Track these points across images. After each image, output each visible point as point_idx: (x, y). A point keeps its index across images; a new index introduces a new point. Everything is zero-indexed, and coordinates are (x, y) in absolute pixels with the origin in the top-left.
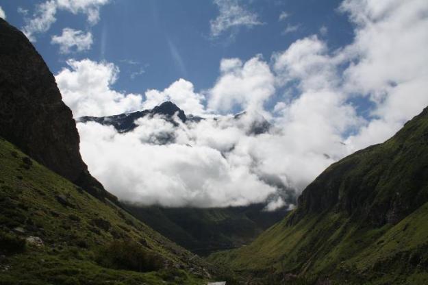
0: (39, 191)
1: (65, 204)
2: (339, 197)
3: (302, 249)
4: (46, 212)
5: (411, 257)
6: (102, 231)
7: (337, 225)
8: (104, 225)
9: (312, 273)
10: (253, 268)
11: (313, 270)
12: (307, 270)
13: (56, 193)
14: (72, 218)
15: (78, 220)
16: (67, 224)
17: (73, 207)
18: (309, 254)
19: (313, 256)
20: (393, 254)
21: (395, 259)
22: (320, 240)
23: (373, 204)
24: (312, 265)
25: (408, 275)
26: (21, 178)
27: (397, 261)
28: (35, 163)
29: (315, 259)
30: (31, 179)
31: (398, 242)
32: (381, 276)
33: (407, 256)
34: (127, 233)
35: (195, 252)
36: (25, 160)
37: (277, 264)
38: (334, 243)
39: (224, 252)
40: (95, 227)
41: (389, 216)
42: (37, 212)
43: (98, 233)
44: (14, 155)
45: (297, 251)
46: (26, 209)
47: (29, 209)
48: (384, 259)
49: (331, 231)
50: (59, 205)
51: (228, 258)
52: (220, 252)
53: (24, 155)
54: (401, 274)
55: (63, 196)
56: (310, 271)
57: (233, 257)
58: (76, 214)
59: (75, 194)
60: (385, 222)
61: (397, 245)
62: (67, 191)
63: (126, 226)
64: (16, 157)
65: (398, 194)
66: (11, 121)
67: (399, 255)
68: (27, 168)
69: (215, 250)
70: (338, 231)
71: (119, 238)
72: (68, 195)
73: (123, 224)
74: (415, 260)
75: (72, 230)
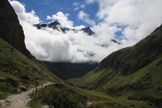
0: (17, 59)
1: (25, 63)
2: (114, 64)
3: (99, 81)
4: (20, 66)
5: (130, 86)
6: (36, 72)
7: (111, 73)
8: (36, 70)
9: (101, 89)
10: (81, 86)
11: (101, 88)
12: (99, 88)
13: (22, 59)
14: (27, 68)
15: (29, 68)
16: (26, 70)
17: (27, 64)
18: (101, 83)
19: (102, 83)
20: (126, 85)
21: (125, 86)
22: (105, 78)
23: (124, 68)
24: (101, 86)
25: (128, 92)
26: (12, 55)
27: (126, 87)
28: (15, 49)
29: (102, 84)
30: (14, 55)
31: (128, 81)
32: (120, 91)
33: (129, 86)
34: (42, 73)
35: (62, 79)
36: (12, 48)
37: (90, 85)
38: (109, 80)
39: (72, 79)
40: (33, 70)
41: (128, 72)
42: (18, 66)
43: (34, 72)
44: (8, 46)
45: (97, 81)
46: (15, 65)
47: (16, 65)
48: (122, 86)
49: (109, 75)
50: (23, 64)
51: (73, 81)
52: (71, 79)
53: (12, 47)
54: (127, 91)
55: (24, 61)
56: (100, 88)
57: (75, 81)
58: (28, 66)
59: (27, 60)
60: (127, 74)
61: (128, 82)
62: (25, 59)
63: (42, 70)
64: (9, 47)
65: (132, 65)
66: (3, 31)
67: (127, 85)
68: (13, 51)
69: (69, 78)
70: (111, 76)
71: (40, 74)
72: (25, 60)
73: (41, 70)
74: (131, 87)
75: (28, 71)
